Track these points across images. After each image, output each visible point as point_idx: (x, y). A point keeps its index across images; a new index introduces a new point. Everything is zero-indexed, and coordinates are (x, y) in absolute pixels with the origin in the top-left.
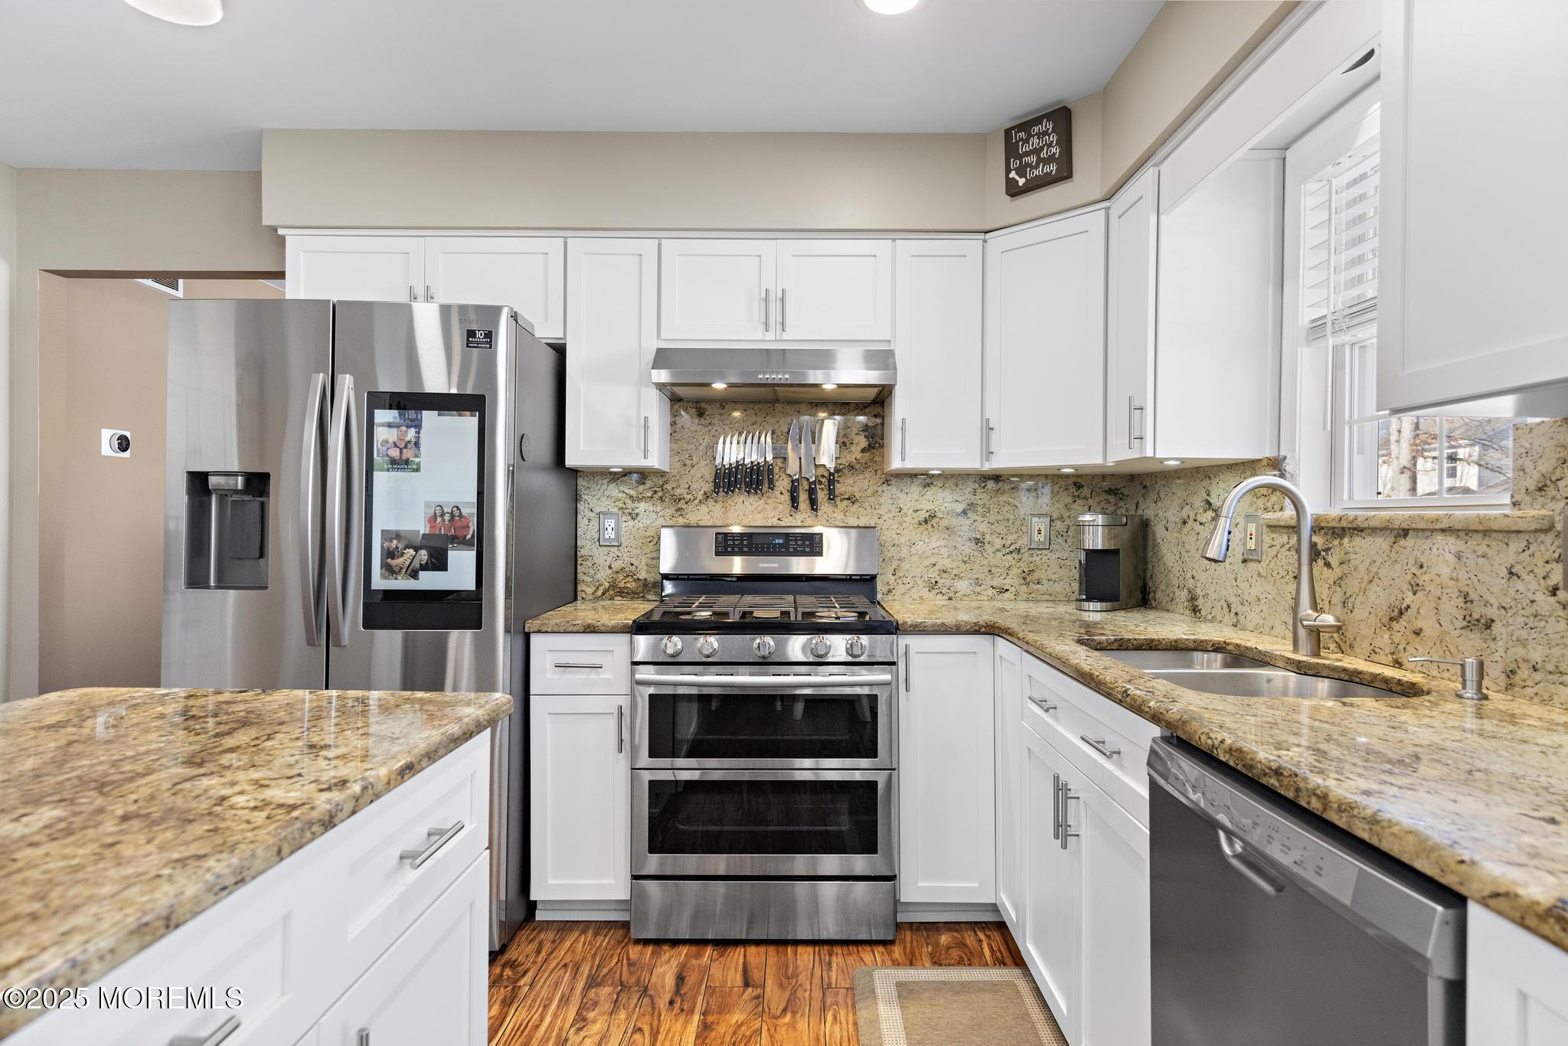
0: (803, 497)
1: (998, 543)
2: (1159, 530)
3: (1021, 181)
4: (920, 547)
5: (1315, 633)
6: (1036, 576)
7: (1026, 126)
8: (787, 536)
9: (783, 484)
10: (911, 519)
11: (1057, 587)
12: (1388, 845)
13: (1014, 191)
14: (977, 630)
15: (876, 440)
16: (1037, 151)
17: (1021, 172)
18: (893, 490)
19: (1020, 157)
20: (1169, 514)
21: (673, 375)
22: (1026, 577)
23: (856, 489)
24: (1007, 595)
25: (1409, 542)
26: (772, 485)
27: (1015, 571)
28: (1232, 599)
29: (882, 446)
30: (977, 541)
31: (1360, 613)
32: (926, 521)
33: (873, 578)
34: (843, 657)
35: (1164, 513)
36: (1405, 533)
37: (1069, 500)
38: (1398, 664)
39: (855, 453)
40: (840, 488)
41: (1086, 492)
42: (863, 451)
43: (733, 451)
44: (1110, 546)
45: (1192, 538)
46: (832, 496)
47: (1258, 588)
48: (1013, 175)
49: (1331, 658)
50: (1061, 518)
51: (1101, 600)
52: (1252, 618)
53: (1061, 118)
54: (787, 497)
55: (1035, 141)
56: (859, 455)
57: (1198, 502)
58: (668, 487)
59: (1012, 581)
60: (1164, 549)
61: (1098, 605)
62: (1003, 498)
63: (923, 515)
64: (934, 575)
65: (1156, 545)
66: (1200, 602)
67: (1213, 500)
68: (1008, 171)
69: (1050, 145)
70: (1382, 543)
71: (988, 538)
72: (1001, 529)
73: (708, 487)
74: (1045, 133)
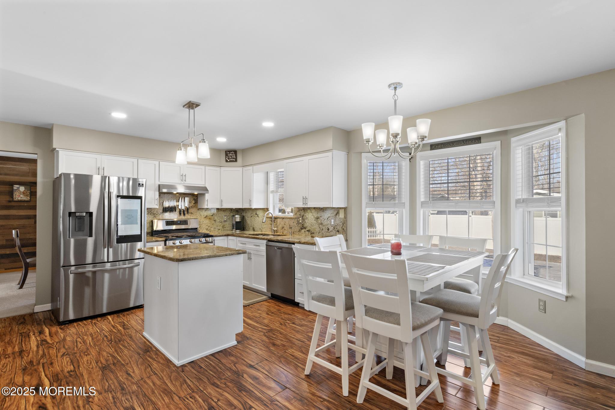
0: (182, 213)
1: (218, 221)
2: (246, 218)
3: (229, 160)
4: (205, 222)
5: (274, 231)
6: (225, 226)
7: (230, 151)
8: (180, 221)
9: (178, 210)
10: (203, 217)
11: (228, 228)
12: (290, 242)
13: (227, 161)
14: (225, 236)
15: (196, 202)
16: (232, 156)
17: (229, 159)
18: (199, 211)
19: (228, 156)
20: (249, 215)
21: (167, 190)
22: (223, 227)
23: (192, 211)
24: (220, 230)
25: (284, 219)
26: (175, 211)
27: (221, 226)
28: (261, 228)
29: (197, 203)
30: (215, 220)
31: (279, 228)
32: (206, 217)
33: (197, 228)
34: (205, 242)
35: (248, 216)
36: (283, 218)
37: (230, 213)
38: (283, 233)
39: (192, 204)
40: (189, 211)
41: (233, 211)
42: (194, 204)
43: (167, 204)
44: (240, 221)
45: (253, 219)
46: (188, 212)
47: (265, 226)
48: (227, 159)
49: (276, 234)
50: (229, 216)
51: (238, 230)
52: (264, 230)
53: (235, 152)
54: (178, 213)
55: (231, 155)
56: (193, 205)
57: (254, 213)
58: (152, 211)
59: (221, 228)
60: (248, 221)
61: (238, 231)
62: (219, 212)
63: (205, 216)
64: (207, 227)
65: (246, 220)
66: (255, 229)
67: (257, 213)
68: (226, 158)
69: (234, 156)
70: (281, 219)
71: (217, 220)
72: (219, 218)
73: (161, 211)
74: (233, 154)
